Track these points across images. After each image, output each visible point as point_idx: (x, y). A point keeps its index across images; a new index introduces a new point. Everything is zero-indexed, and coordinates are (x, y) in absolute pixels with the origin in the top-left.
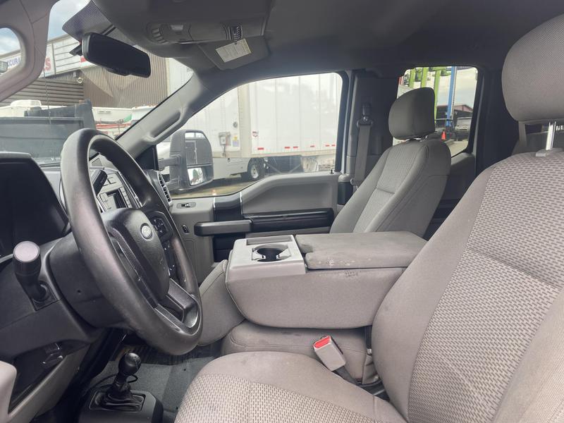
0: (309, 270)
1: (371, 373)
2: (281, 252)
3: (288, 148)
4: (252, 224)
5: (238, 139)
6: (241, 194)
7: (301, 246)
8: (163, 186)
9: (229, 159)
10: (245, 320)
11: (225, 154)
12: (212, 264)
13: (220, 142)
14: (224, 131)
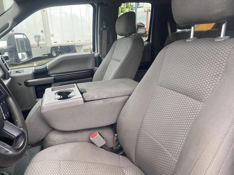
0: (85, 101)
2: (70, 93)
3: (69, 41)
4: (54, 79)
5: (44, 38)
6: (47, 65)
7: (80, 89)
9: (41, 48)
10: (54, 129)
11: (38, 45)
13: (35, 40)
14: (37, 34)
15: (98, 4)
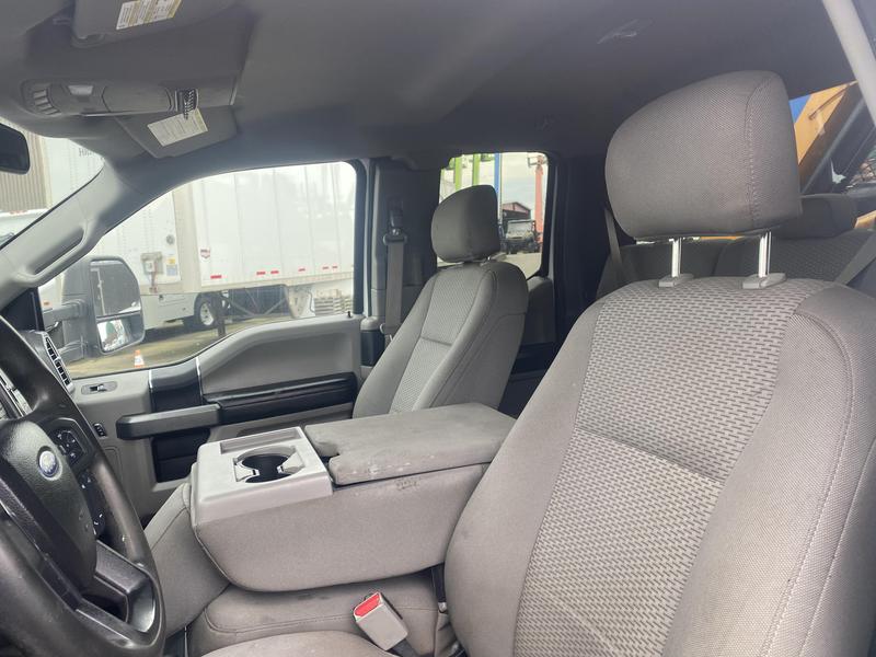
0: (336, 486)
1: (446, 642)
2: (284, 459)
3: (264, 273)
4: (221, 411)
5: (177, 262)
6: (198, 362)
7: (316, 444)
8: (54, 357)
9: (161, 297)
10: (229, 586)
11: (154, 288)
12: (153, 486)
13: (145, 268)
14: (151, 251)
15: (375, 161)
